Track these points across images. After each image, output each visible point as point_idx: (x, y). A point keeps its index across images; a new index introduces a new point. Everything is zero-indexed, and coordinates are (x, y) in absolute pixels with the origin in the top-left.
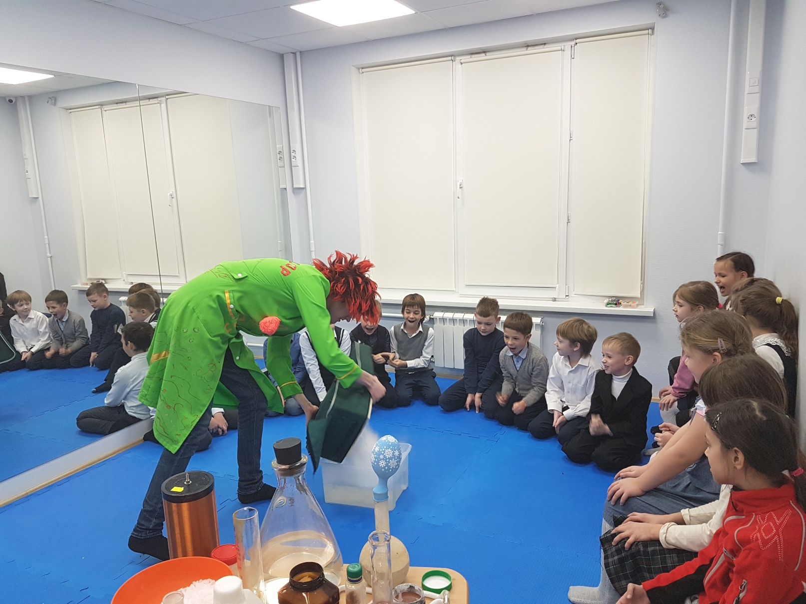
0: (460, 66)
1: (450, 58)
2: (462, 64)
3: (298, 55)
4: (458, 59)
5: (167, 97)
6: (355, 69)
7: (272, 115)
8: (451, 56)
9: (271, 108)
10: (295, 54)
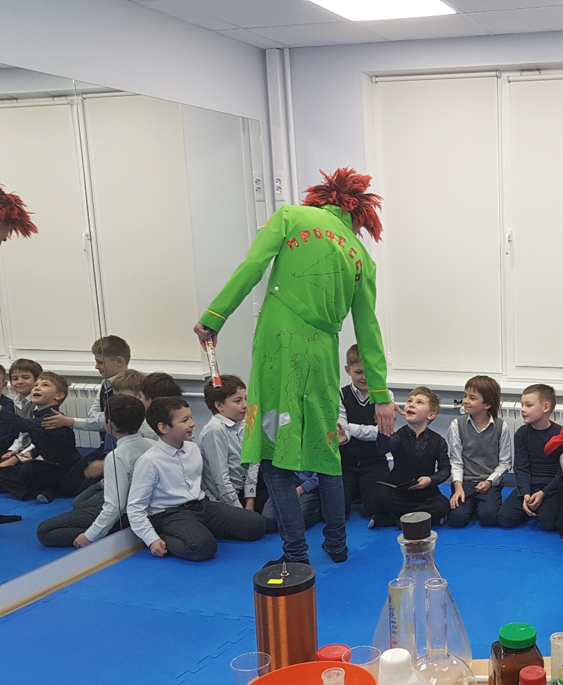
0: (508, 84)
1: (494, 73)
2: (509, 82)
3: (287, 52)
4: (505, 75)
5: (84, 96)
6: (367, 77)
7: (247, 130)
8: (496, 71)
9: (246, 120)
10: (281, 50)
